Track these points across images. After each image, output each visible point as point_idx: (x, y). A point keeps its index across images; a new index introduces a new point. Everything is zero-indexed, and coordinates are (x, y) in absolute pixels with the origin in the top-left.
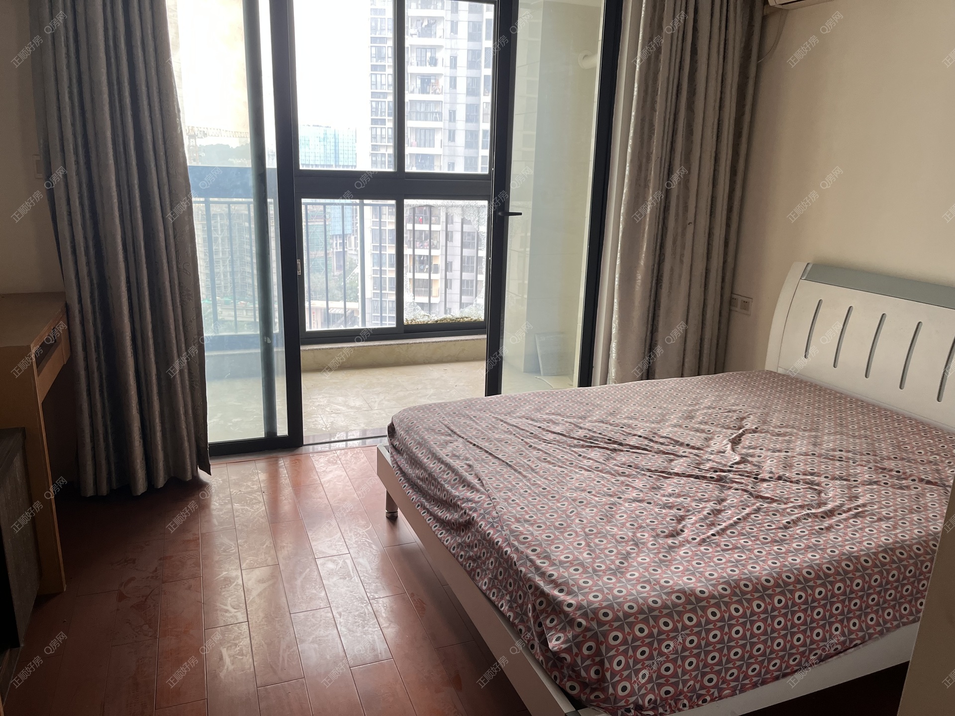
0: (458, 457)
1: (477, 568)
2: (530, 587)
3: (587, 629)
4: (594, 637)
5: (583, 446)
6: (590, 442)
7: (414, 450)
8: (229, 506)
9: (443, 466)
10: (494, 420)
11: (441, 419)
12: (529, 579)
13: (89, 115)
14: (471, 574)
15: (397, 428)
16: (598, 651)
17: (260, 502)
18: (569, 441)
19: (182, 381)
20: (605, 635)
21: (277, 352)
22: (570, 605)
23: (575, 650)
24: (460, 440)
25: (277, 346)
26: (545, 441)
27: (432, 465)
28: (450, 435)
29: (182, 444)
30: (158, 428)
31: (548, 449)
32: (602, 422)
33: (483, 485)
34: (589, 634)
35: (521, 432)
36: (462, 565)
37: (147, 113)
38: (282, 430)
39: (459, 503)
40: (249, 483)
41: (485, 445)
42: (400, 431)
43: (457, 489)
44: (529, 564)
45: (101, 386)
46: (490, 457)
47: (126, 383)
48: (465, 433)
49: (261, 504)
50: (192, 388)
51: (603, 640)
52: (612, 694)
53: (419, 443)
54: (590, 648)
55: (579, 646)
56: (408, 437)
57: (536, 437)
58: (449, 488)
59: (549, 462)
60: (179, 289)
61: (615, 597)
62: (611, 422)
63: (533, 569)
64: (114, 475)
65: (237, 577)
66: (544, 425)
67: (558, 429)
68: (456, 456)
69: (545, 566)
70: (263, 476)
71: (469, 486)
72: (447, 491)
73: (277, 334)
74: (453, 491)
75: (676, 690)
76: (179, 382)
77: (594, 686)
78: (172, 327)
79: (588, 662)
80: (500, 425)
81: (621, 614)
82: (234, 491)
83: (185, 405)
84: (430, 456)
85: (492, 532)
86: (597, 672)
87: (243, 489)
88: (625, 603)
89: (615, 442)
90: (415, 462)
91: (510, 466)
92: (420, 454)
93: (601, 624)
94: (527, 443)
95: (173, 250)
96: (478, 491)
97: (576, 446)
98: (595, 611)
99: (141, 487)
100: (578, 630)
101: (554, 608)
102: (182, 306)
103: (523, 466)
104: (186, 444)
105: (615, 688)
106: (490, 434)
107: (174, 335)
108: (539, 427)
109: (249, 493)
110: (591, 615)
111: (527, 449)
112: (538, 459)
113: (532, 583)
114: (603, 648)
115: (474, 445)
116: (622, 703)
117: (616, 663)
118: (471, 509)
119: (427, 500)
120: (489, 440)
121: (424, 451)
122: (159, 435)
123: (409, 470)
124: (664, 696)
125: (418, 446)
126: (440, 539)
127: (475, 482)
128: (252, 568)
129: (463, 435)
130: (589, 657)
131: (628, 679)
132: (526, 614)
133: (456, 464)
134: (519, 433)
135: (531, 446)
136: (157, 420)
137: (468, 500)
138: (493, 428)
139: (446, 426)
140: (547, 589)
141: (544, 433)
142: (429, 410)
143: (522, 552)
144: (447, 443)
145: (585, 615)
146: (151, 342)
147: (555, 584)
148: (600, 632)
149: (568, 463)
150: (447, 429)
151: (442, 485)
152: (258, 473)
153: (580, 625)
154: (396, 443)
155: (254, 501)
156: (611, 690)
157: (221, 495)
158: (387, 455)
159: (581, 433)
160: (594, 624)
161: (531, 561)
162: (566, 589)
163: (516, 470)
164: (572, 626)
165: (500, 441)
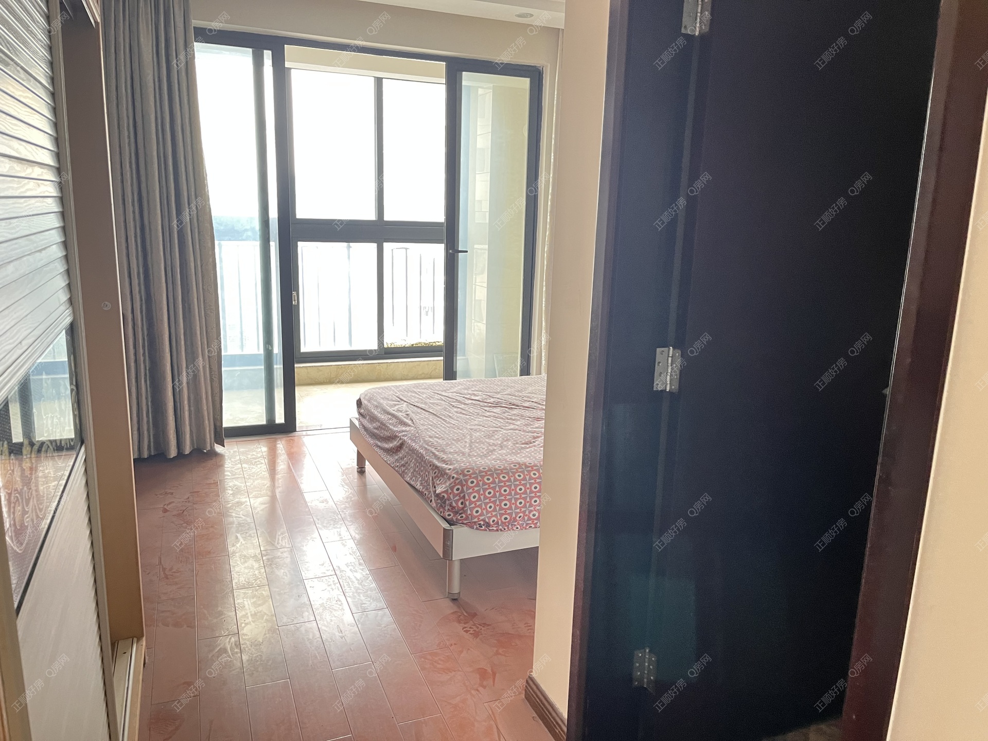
0: (401, 411)
1: (405, 470)
2: (430, 466)
3: (457, 479)
4: (461, 483)
5: (490, 407)
6: (497, 405)
7: (373, 411)
8: (240, 465)
9: (390, 416)
10: (432, 393)
11: (394, 394)
12: (430, 462)
13: (143, 179)
14: (402, 475)
15: (363, 400)
16: (463, 491)
17: (262, 463)
18: (481, 404)
19: (205, 373)
20: (466, 481)
21: (277, 368)
22: (450, 469)
23: (450, 491)
24: (406, 403)
25: (276, 364)
26: (465, 404)
27: (383, 417)
28: (399, 401)
29: (203, 421)
30: (186, 408)
31: (465, 408)
32: (510, 395)
33: (414, 424)
34: (457, 481)
35: (450, 399)
36: (397, 471)
37: (184, 177)
38: (280, 419)
39: (397, 434)
40: (254, 453)
41: (423, 406)
42: (364, 402)
43: (397, 427)
44: (431, 454)
45: (145, 375)
46: (423, 411)
47: (164, 372)
48: (410, 400)
49: (263, 465)
50: (212, 380)
51: (465, 483)
52: (470, 514)
53: (377, 406)
54: (458, 489)
55: (452, 488)
56: (369, 404)
57: (459, 402)
58: (393, 427)
59: (463, 414)
60: (204, 305)
61: (476, 464)
62: (516, 395)
63: (433, 457)
64: (152, 444)
65: (246, 502)
66: (468, 396)
67: (477, 398)
68: (400, 411)
69: (441, 455)
70: (264, 449)
71: (404, 424)
72: (391, 429)
73: (277, 354)
74: (394, 428)
75: (511, 517)
76: (202, 374)
77: (460, 512)
78: (198, 332)
79: (457, 498)
80: (436, 396)
81: (477, 472)
82: (242, 458)
83: (206, 393)
84: (382, 412)
85: (414, 444)
86: (462, 503)
87: (249, 456)
88: (481, 467)
89: (513, 405)
90: (373, 419)
91: (435, 415)
92: (376, 412)
93: (465, 475)
94: (451, 405)
95: (200, 276)
96: (409, 426)
97: (485, 406)
98: (463, 471)
99: (173, 453)
100: (452, 480)
101: (441, 473)
102: (205, 318)
103: (444, 415)
104: (207, 422)
105: (471, 511)
106: (428, 401)
107: (199, 339)
108: (464, 397)
109: (254, 458)
110: (460, 472)
111: (451, 408)
112: (457, 412)
113: (431, 463)
114: (465, 488)
115: (414, 406)
116: (476, 520)
117: (473, 497)
118: (403, 436)
119: (379, 441)
120: (426, 403)
121: (379, 410)
122: (187, 414)
123: (370, 426)
124: (504, 521)
125: (376, 408)
126: (385, 461)
127: (410, 422)
128: (256, 497)
129: (407, 401)
130: (457, 494)
131: (480, 506)
132: (429, 485)
133: (399, 414)
134: (448, 400)
135: (453, 406)
136: (186, 402)
137: (403, 431)
138: (431, 397)
139: (397, 396)
140: (439, 464)
141: (466, 400)
142: (387, 389)
143: (429, 450)
144: (395, 405)
145: (457, 473)
146: (183, 343)
147: (444, 461)
148: (464, 480)
149: (476, 414)
150: (397, 398)
151: (388, 427)
152: (261, 447)
153: (453, 477)
154: (362, 411)
155: (258, 463)
156: (469, 512)
157: (233, 460)
158: (357, 423)
159: (492, 400)
160: (461, 477)
161: (433, 453)
162: (449, 463)
163: (438, 417)
164: (449, 480)
165: (433, 404)
